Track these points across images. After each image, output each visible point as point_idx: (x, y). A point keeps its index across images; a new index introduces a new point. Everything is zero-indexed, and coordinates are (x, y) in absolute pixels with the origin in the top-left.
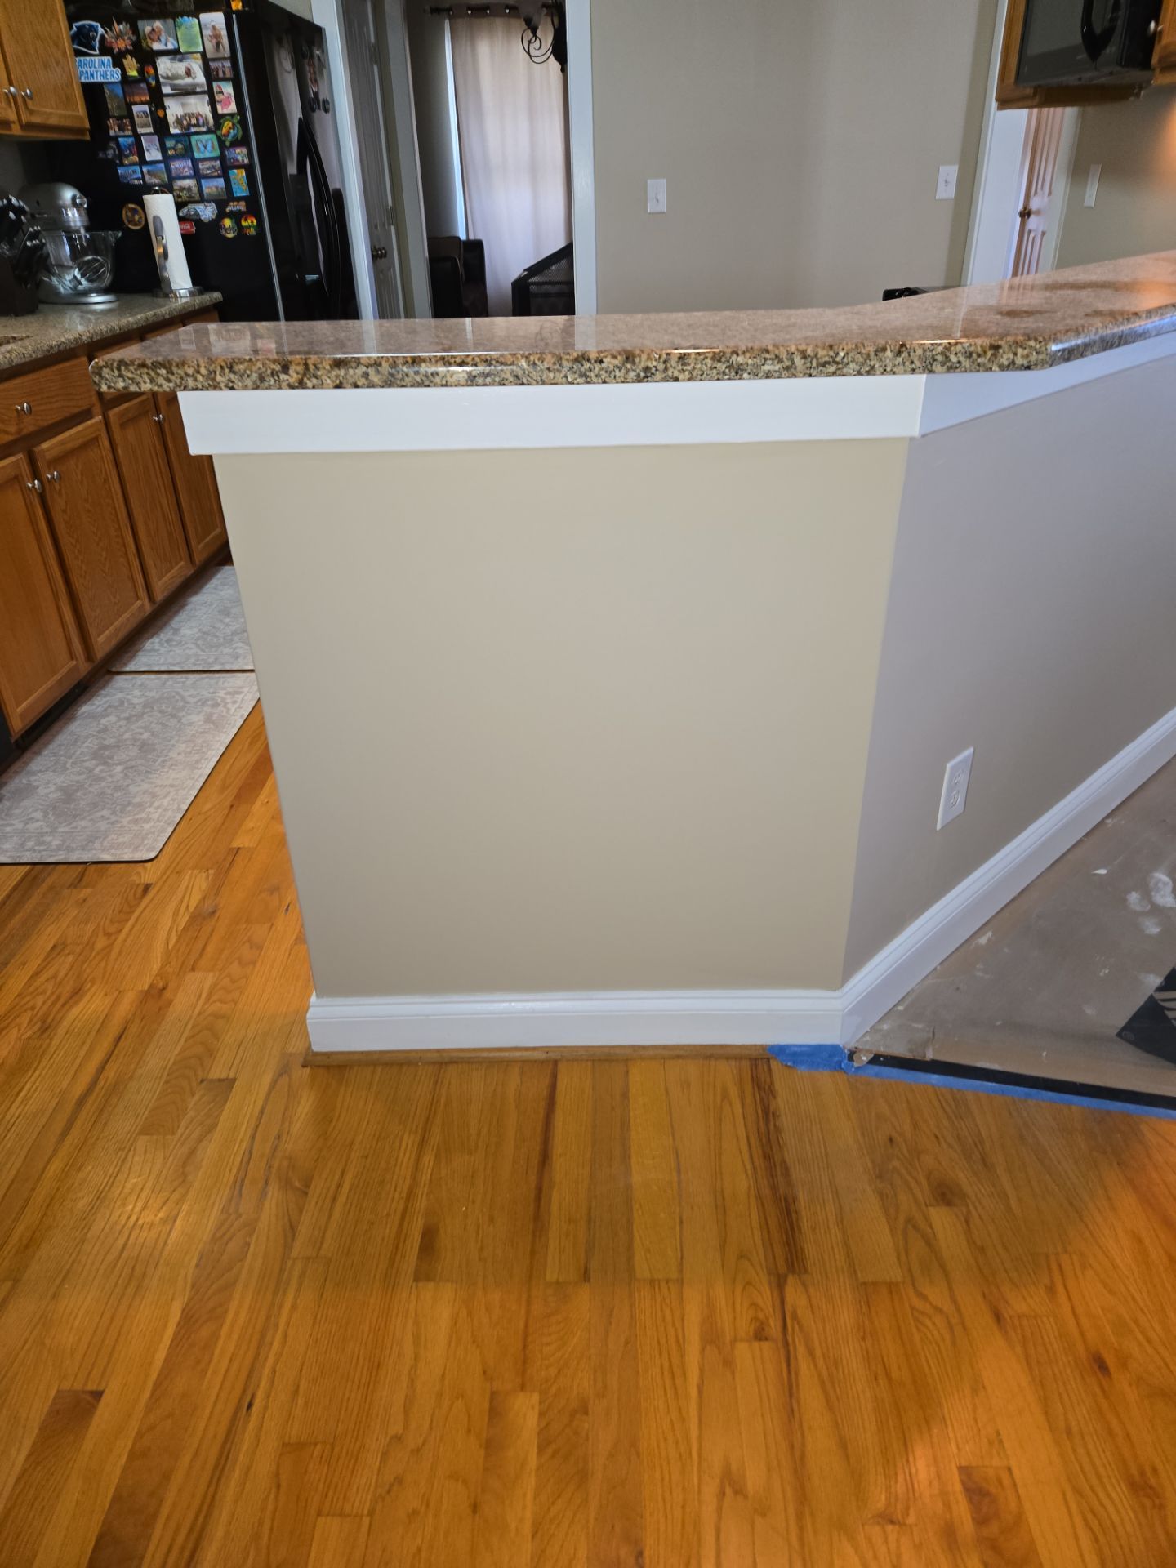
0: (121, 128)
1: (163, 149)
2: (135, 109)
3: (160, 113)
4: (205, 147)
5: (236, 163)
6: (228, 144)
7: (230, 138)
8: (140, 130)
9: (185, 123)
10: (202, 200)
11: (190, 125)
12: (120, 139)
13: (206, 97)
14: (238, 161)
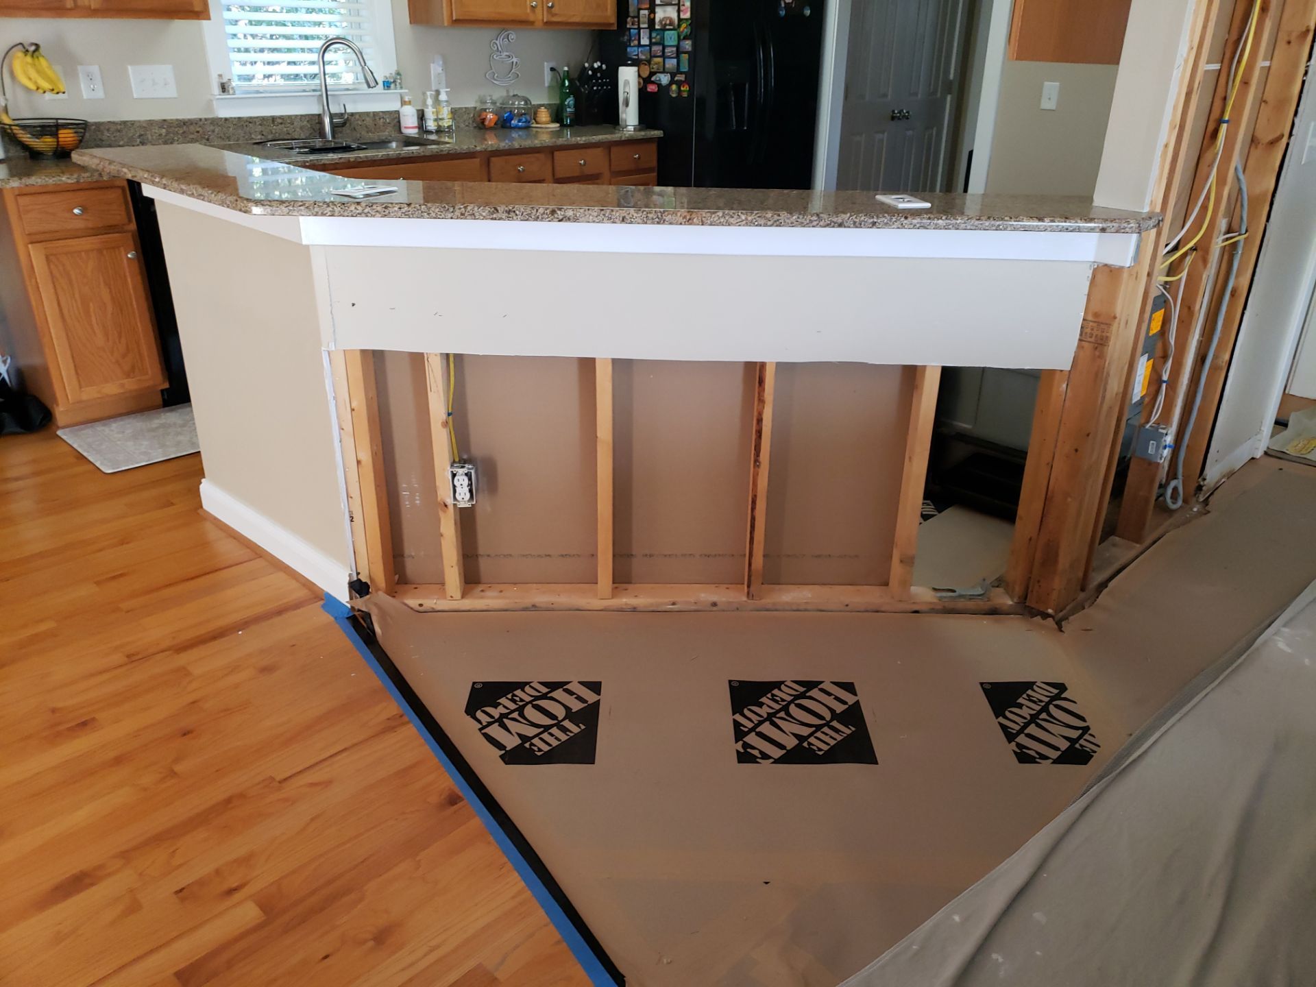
0: (633, 24)
1: (650, 38)
2: (642, 12)
3: (652, 16)
4: (671, 38)
5: (685, 50)
6: (682, 37)
7: (684, 33)
8: (642, 26)
9: (663, 23)
10: (664, 72)
11: (666, 25)
12: (632, 30)
13: (676, 7)
14: (685, 48)
